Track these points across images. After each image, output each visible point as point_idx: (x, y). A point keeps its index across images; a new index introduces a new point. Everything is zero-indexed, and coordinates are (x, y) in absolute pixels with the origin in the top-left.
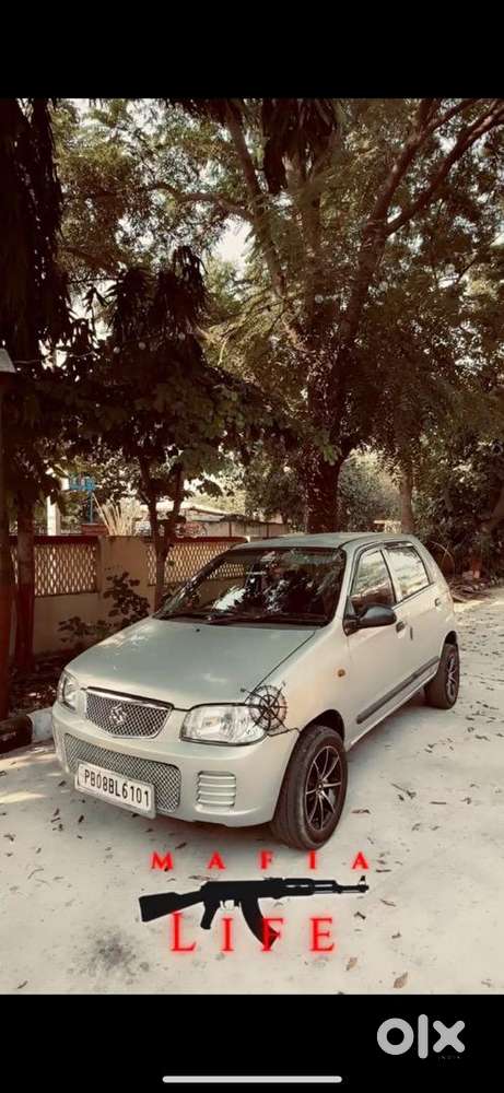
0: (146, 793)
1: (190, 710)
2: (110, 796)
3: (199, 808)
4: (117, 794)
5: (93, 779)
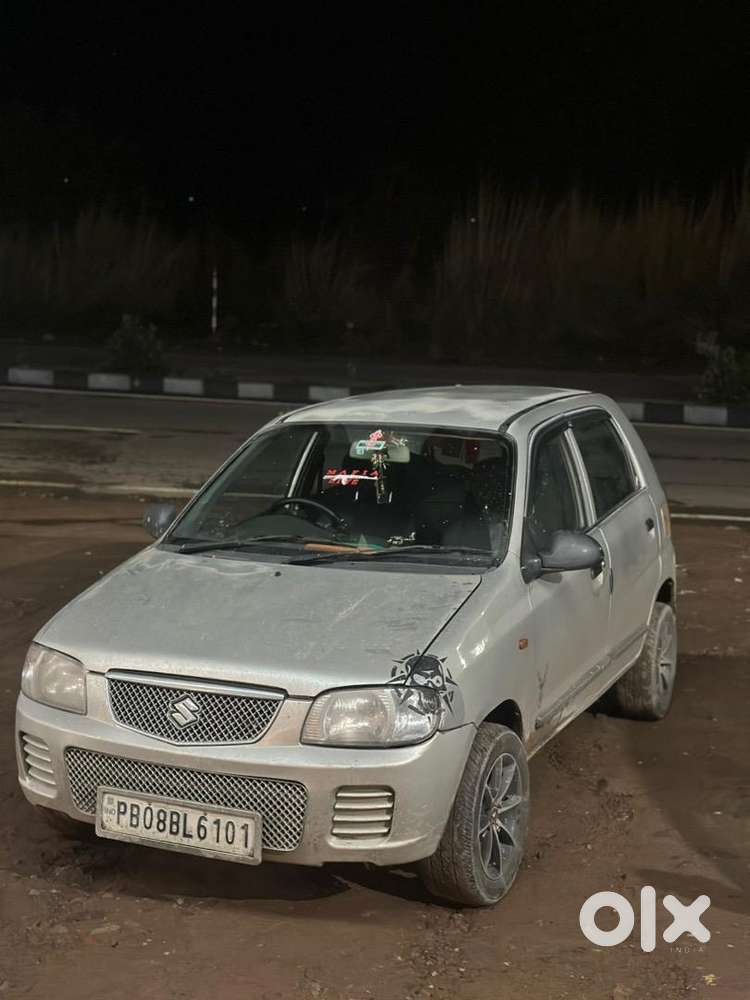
0: (245, 827)
1: (314, 699)
2: (172, 839)
3: (334, 843)
4: (187, 835)
5: (134, 817)
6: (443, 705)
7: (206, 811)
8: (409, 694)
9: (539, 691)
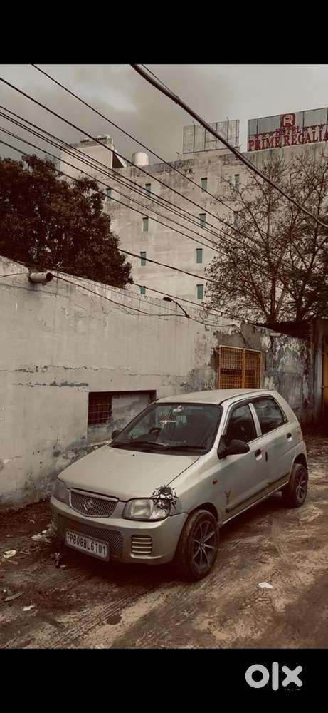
0: (104, 548)
1: (127, 502)
2: (84, 549)
3: (132, 556)
4: (89, 549)
5: (74, 540)
6: (172, 506)
7: (94, 540)
8: (158, 501)
9: (226, 499)
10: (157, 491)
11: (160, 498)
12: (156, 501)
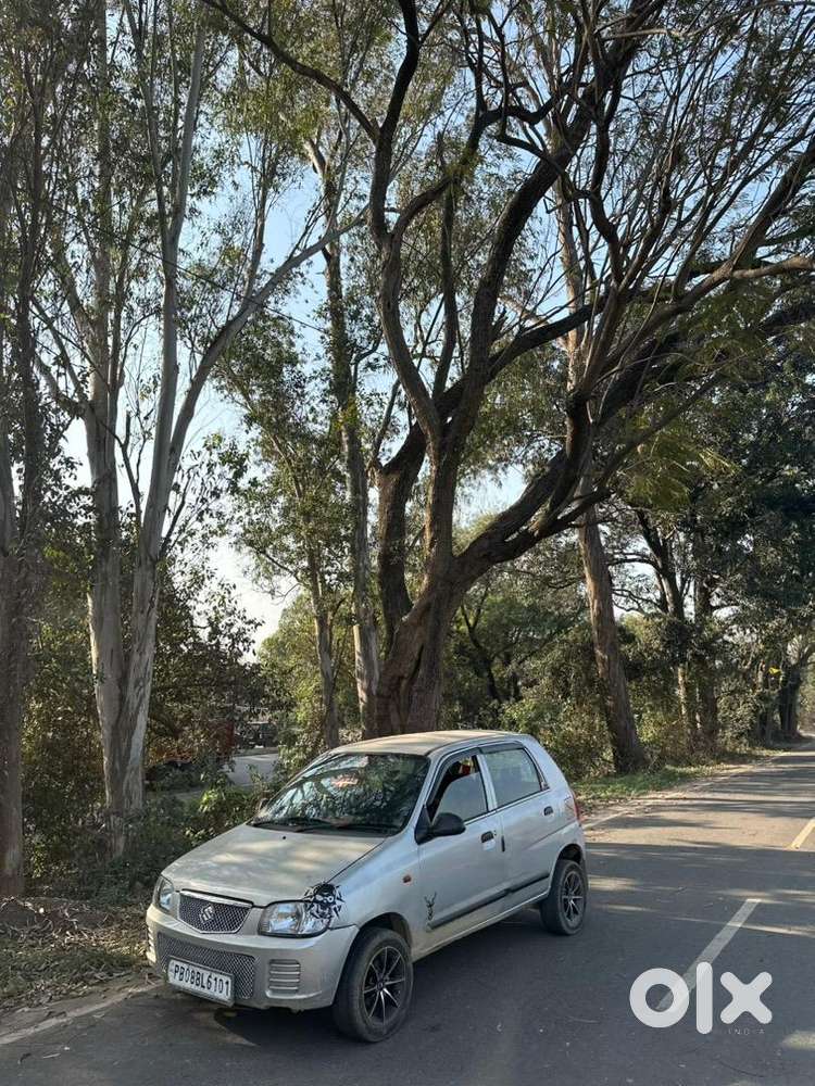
0: (227, 983)
1: (266, 908)
2: (196, 988)
3: (270, 995)
4: (203, 987)
5: (182, 974)
6: (334, 913)
7: (212, 972)
8: (313, 906)
9: (427, 909)
10: (312, 891)
11: (315, 901)
12: (309, 905)
